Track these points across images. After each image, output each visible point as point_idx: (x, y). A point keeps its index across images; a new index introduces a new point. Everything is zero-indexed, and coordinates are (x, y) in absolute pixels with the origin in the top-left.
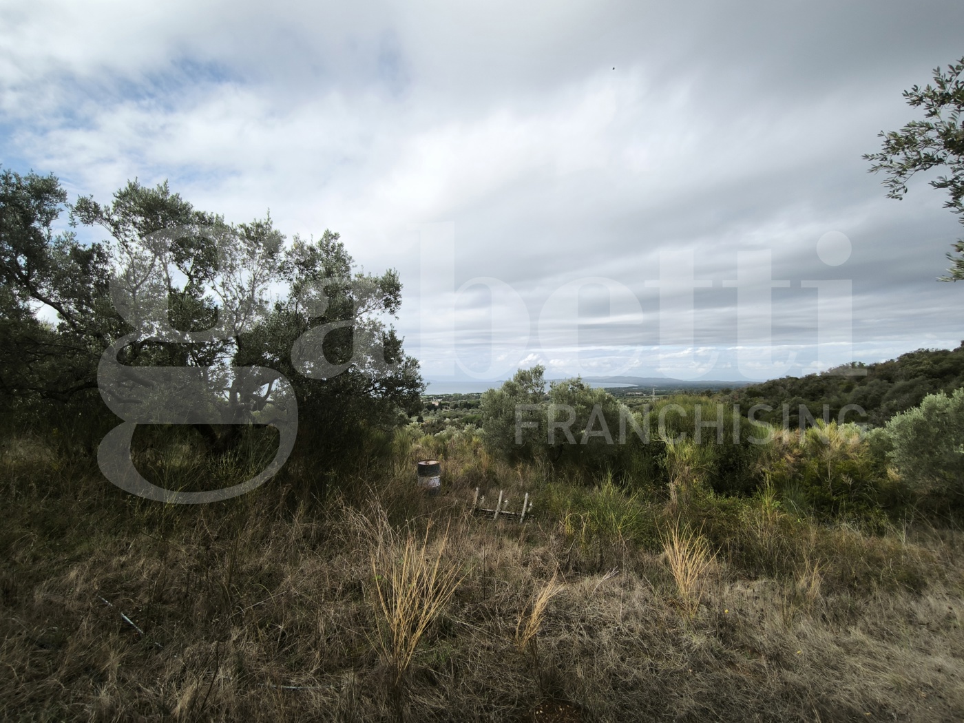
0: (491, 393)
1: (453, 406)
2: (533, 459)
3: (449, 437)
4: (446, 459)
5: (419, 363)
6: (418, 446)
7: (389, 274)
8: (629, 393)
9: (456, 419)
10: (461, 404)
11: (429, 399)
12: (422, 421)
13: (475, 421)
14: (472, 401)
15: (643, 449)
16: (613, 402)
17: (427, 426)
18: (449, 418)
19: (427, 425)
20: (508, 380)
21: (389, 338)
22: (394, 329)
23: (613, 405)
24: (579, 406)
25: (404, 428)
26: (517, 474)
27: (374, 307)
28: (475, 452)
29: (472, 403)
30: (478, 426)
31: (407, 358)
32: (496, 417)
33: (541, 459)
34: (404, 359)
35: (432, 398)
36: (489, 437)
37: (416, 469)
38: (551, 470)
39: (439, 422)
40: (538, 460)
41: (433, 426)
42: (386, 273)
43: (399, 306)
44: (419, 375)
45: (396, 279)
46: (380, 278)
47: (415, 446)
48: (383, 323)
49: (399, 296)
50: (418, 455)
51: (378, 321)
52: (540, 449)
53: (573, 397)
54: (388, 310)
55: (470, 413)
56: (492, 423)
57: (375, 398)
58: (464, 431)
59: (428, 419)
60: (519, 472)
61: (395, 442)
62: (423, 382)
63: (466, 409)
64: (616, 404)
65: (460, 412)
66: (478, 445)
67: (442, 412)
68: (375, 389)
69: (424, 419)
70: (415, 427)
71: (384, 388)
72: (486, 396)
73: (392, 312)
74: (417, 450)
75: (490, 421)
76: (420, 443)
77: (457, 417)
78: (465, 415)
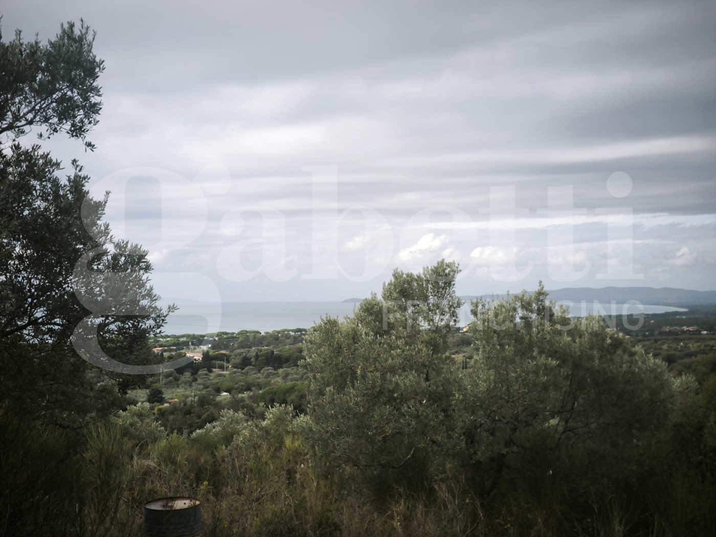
0: (329, 328)
1: (238, 360)
2: (432, 490)
3: (228, 438)
4: (217, 494)
5: (149, 258)
6: (147, 463)
7: (68, 33)
8: (667, 329)
9: (245, 395)
10: (257, 356)
11: (180, 343)
12: (161, 401)
13: (293, 397)
14: (286, 349)
15: (700, 463)
16: (625, 351)
17: (172, 413)
18: (228, 391)
19: (174, 410)
20: (369, 297)
21: (70, 196)
22: (82, 174)
23: (626, 357)
24: (542, 360)
25: (112, 418)
26: (394, 529)
27: (30, 116)
28: (291, 474)
29: (285, 354)
30: (300, 409)
31: (117, 246)
32: (341, 388)
33: (450, 490)
34: (110, 248)
35: (186, 344)
36: (325, 436)
37: (139, 520)
38: (475, 516)
39: (203, 402)
40: (442, 492)
41: (188, 412)
42: (59, 32)
43: (97, 117)
44: (148, 286)
45: (86, 47)
46: (44, 44)
47: (138, 463)
48: (54, 157)
49: (97, 91)
50: (148, 486)
51: (40, 152)
52: (448, 466)
53: (527, 338)
54: (67, 126)
55: (279, 379)
56: (332, 402)
57: (34, 346)
58: (264, 423)
59: (174, 396)
60: (397, 524)
61: (88, 455)
62: (158, 304)
63: (270, 369)
64: (632, 354)
65: (255, 376)
66: (297, 455)
67: (212, 375)
68: (34, 323)
69: (167, 394)
70: (140, 415)
71: (58, 320)
72: (317, 337)
73: (77, 131)
74: (145, 474)
75: (327, 398)
76: (154, 455)
77: (248, 389)
78: (268, 384)
